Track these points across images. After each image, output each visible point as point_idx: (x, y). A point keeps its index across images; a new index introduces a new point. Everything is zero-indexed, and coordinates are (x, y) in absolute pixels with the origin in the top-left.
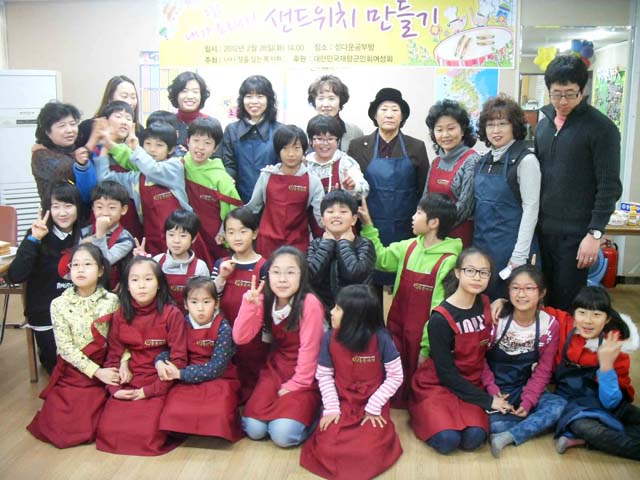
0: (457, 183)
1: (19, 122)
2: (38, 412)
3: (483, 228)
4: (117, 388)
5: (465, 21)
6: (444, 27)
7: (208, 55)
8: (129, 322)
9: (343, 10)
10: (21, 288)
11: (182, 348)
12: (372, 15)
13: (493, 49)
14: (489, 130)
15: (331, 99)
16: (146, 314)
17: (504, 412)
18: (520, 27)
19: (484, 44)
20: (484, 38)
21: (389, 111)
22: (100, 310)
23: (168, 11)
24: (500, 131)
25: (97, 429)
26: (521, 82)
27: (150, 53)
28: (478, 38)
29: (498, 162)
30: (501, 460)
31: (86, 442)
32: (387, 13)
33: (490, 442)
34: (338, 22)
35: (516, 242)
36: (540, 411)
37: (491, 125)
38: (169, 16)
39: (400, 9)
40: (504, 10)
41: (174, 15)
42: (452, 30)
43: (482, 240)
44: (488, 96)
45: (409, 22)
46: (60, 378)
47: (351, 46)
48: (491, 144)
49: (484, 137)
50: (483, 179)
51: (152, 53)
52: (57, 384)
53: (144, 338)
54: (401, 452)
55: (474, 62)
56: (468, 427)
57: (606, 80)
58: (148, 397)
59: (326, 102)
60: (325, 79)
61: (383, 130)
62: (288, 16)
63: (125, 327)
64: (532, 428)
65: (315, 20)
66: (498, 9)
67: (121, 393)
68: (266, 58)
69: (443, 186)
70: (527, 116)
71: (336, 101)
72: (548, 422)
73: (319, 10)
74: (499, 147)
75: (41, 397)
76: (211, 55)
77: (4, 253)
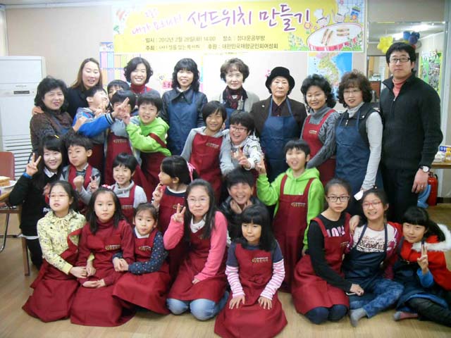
0: (322, 132)
1: (16, 93)
2: (30, 297)
3: (343, 164)
4: (85, 280)
5: (328, 19)
6: (314, 24)
7: (148, 44)
8: (94, 234)
9: (242, 12)
10: (18, 209)
11: (131, 250)
12: (263, 15)
13: (349, 38)
14: (346, 96)
15: (238, 75)
16: (106, 228)
17: (359, 294)
18: (367, 23)
19: (342, 35)
20: (342, 31)
21: (280, 84)
22: (72, 226)
23: (120, 14)
24: (353, 96)
25: (71, 309)
26: (368, 61)
27: (107, 43)
28: (338, 31)
29: (352, 118)
30: (357, 328)
31: (63, 318)
32: (274, 14)
33: (350, 316)
34: (239, 20)
35: (365, 174)
36: (385, 294)
37: (347, 92)
38: (121, 17)
39: (283, 11)
40: (356, 11)
41: (124, 16)
42: (319, 26)
43: (341, 173)
44: (345, 71)
45: (289, 20)
46: (45, 274)
47: (248, 38)
48: (347, 105)
49: (342, 100)
50: (342, 130)
51: (109, 43)
52: (43, 278)
53: (105, 245)
54: (286, 323)
55: (335, 48)
56: (334, 305)
57: (428, 60)
58: (107, 285)
59: (234, 78)
60: (232, 61)
61: (275, 96)
62: (204, 17)
63: (91, 237)
64: (379, 306)
65: (223, 19)
66: (351, 10)
67: (87, 284)
68: (189, 46)
69: (313, 135)
70: (372, 85)
71: (241, 77)
72: (391, 301)
73: (226, 13)
74: (353, 107)
75: (31, 287)
76: (150, 44)
77: (6, 185)
